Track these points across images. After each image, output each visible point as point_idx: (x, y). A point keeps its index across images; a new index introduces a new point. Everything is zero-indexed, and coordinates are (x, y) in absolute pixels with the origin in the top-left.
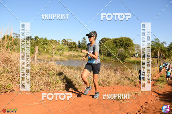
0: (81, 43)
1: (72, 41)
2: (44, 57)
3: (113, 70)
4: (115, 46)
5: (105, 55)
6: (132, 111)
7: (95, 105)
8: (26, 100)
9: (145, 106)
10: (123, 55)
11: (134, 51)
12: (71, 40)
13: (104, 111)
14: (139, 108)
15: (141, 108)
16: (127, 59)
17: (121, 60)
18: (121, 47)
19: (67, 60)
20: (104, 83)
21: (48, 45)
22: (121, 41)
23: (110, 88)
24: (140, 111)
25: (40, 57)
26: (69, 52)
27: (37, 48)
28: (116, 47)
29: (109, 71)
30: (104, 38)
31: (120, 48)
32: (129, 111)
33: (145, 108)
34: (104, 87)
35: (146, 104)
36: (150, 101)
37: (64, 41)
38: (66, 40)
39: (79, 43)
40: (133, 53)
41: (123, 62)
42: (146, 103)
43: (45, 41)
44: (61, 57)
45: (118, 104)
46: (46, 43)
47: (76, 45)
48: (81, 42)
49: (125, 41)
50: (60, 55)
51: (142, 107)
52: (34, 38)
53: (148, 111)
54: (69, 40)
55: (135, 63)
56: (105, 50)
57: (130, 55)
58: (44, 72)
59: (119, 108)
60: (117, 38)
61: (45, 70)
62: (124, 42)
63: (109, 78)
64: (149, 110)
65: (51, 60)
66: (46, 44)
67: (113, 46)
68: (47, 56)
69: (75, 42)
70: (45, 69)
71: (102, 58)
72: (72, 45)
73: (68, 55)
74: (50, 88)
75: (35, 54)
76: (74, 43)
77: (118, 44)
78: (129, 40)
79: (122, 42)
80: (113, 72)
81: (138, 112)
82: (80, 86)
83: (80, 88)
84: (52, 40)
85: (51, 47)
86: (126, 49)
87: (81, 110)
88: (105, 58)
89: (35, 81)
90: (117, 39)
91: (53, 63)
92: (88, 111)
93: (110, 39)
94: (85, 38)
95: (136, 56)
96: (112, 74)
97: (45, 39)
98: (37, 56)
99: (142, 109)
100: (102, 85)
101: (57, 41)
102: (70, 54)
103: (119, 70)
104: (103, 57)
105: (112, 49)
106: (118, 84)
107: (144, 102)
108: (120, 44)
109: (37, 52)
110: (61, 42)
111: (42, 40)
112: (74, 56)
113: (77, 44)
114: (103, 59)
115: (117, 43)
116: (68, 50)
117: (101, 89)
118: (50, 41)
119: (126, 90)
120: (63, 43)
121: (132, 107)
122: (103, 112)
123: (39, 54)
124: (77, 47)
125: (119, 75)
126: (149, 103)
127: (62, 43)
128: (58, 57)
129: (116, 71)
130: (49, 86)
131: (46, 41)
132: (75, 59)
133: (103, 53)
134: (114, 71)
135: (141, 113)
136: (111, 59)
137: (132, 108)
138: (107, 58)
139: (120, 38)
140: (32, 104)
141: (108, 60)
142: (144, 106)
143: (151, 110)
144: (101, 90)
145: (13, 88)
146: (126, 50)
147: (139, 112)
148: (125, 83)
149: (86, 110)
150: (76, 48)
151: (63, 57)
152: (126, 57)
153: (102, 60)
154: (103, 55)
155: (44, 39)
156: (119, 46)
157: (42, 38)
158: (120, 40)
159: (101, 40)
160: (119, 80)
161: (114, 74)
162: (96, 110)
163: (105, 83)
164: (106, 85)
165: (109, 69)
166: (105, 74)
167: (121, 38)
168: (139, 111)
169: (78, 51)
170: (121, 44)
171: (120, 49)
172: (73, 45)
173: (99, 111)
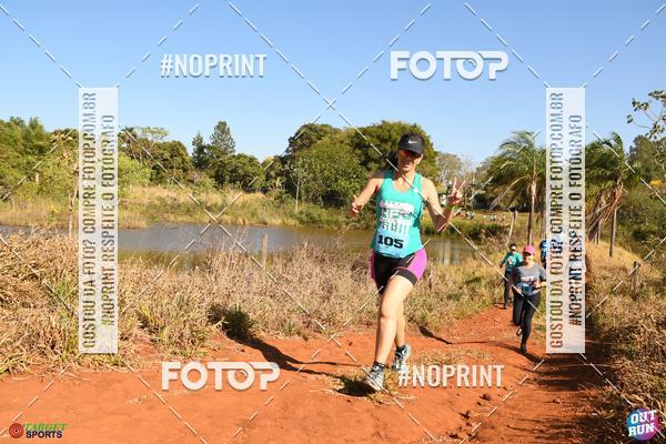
0: (209, 147)
1: (169, 139)
2: (28, 211)
3: (348, 267)
4: (356, 161)
5: (315, 200)
7: (269, 423)
9: (480, 411)
12: (161, 132)
14: (455, 422)
15: (463, 423)
19: (143, 224)
20: (310, 323)
22: (384, 141)
24: (460, 435)
25: (9, 214)
26: (154, 189)
28: (364, 164)
29: (331, 272)
30: (310, 127)
32: (414, 438)
33: (478, 420)
34: (311, 340)
35: (482, 402)
36: (498, 391)
37: (129, 136)
38: (139, 133)
39: (200, 149)
42: (485, 397)
43: (33, 133)
45: (368, 411)
46: (41, 143)
47: (187, 159)
48: (207, 141)
51: (466, 416)
53: (489, 432)
54: (153, 133)
56: (314, 179)
58: (26, 282)
59: (372, 430)
61: (33, 277)
63: (333, 299)
64: (493, 428)
66: (41, 150)
67: (348, 159)
68: (48, 206)
69: (180, 144)
70: (34, 271)
71: (301, 213)
72: (167, 155)
73: (146, 201)
74: (56, 357)
76: (176, 149)
80: (350, 273)
82: (203, 339)
83: (203, 350)
84: (66, 131)
85: (64, 163)
88: (315, 215)
90: (365, 131)
93: (336, 131)
94: (225, 124)
96: (344, 281)
97: (34, 125)
99: (468, 424)
100: (299, 334)
102: (160, 199)
104: (304, 207)
105: (347, 175)
107: (477, 397)
111: (18, 132)
112: (176, 207)
113: (190, 150)
114: (306, 219)
116: (148, 181)
118: (55, 137)
120: (125, 145)
123: (5, 197)
124: (189, 165)
126: (494, 397)
127: (120, 148)
130: (52, 347)
131: (40, 136)
132: (180, 219)
133: (307, 192)
134: (353, 268)
136: (342, 218)
137: (427, 426)
138: (322, 213)
139: (380, 127)
141: (328, 222)
142: (474, 414)
143: (502, 429)
147: (455, 440)
150: (185, 170)
151: (126, 213)
153: (301, 222)
154: (307, 200)
155: (27, 123)
157: (19, 123)
158: (378, 137)
159: (298, 135)
161: (351, 282)
163: (314, 321)
164: (318, 330)
165: (332, 260)
166: (315, 284)
167: (385, 126)
168: (455, 437)
169: (192, 182)
172: (172, 157)
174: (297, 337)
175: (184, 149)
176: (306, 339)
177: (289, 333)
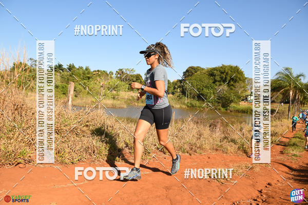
1: (135, 73)
2: (84, 101)
3: (208, 125)
4: (211, 81)
5: (194, 98)
6: (243, 200)
7: (176, 188)
8: (53, 178)
9: (267, 190)
10: (225, 98)
11: (245, 91)
12: (132, 70)
13: (192, 200)
14: (255, 194)
15: (259, 195)
16: (233, 105)
17: (223, 106)
18: (222, 83)
19: (125, 106)
20: (192, 148)
21: (91, 79)
22: (222, 73)
23: (204, 158)
24: (258, 200)
25: (77, 102)
26: (130, 93)
27: (72, 86)
28: (214, 83)
29: (201, 128)
30: (192, 68)
31: (220, 85)
32: (237, 199)
33: (266, 194)
34: (193, 155)
35: (268, 186)
36: (275, 181)
37: (121, 72)
38: (124, 71)
40: (244, 94)
41: (227, 110)
42: (269, 184)
43: (86, 72)
44: (115, 102)
45: (217, 186)
46: (88, 76)
49: (230, 72)
50: (114, 98)
51: (261, 192)
52: (67, 67)
53: (271, 200)
54: (129, 71)
55: (247, 113)
57: (239, 97)
58: (85, 128)
60: (214, 67)
61: (87, 126)
62: (227, 74)
63: (201, 139)
64: (273, 198)
65: (97, 107)
66: (89, 78)
67: (208, 81)
68: (90, 99)
69: (140, 75)
70: (87, 124)
71: (188, 103)
72: (134, 80)
73: (126, 97)
74: (95, 157)
75: (69, 97)
76: (138, 77)
77: (218, 78)
78: (236, 70)
79: (225, 74)
80: (209, 128)
81: (253, 201)
82: (149, 153)
83: (149, 157)
84: (98, 71)
85: (98, 83)
86: (232, 87)
87: (151, 196)
88: (194, 104)
89: (70, 145)
90: (215, 69)
91: (100, 111)
92: (163, 200)
93: (203, 69)
95: (249, 99)
96: (206, 131)
97: (87, 69)
98: (73, 100)
99: (261, 195)
100: (188, 152)
101: (108, 73)
102: (132, 97)
103: (219, 125)
104: (189, 101)
105: (206, 87)
106: (217, 150)
107: (265, 184)
108: (220, 78)
109: (72, 92)
110: (114, 74)
111: (81, 72)
114: (190, 105)
115: (215, 75)
116: (127, 89)
117: (185, 159)
118: (94, 73)
119: (231, 161)
120: (119, 76)
121: (242, 191)
122: (190, 200)
123: (76, 96)
124: (143, 83)
125: (218, 134)
126: (273, 184)
127: (117, 77)
128: (110, 102)
129: (213, 126)
130: (94, 153)
131: (89, 73)
132: (139, 104)
133: (190, 93)
134: (210, 126)
135: (258, 203)
137: (243, 195)
138: (196, 103)
139: (221, 67)
140: (64, 186)
141: (199, 107)
142: (264, 191)
143: (278, 199)
144: (186, 162)
145: (30, 157)
146: (231, 89)
147: (256, 202)
148: (229, 148)
149: (160, 197)
151: (119, 102)
152: (232, 101)
153: (188, 106)
154: (190, 98)
155: (84, 69)
156: (219, 82)
157: (81, 68)
158: (220, 71)
159: (187, 71)
160: (220, 144)
161: (209, 132)
162: (178, 198)
163: (194, 148)
164: (195, 151)
165: (201, 122)
166: (194, 132)
167: (223, 67)
168: (256, 200)
170: (223, 77)
171: (221, 88)
172: (137, 80)
173: (184, 200)
174: (187, 154)
175: (141, 77)
176: (190, 155)
177: (184, 152)
